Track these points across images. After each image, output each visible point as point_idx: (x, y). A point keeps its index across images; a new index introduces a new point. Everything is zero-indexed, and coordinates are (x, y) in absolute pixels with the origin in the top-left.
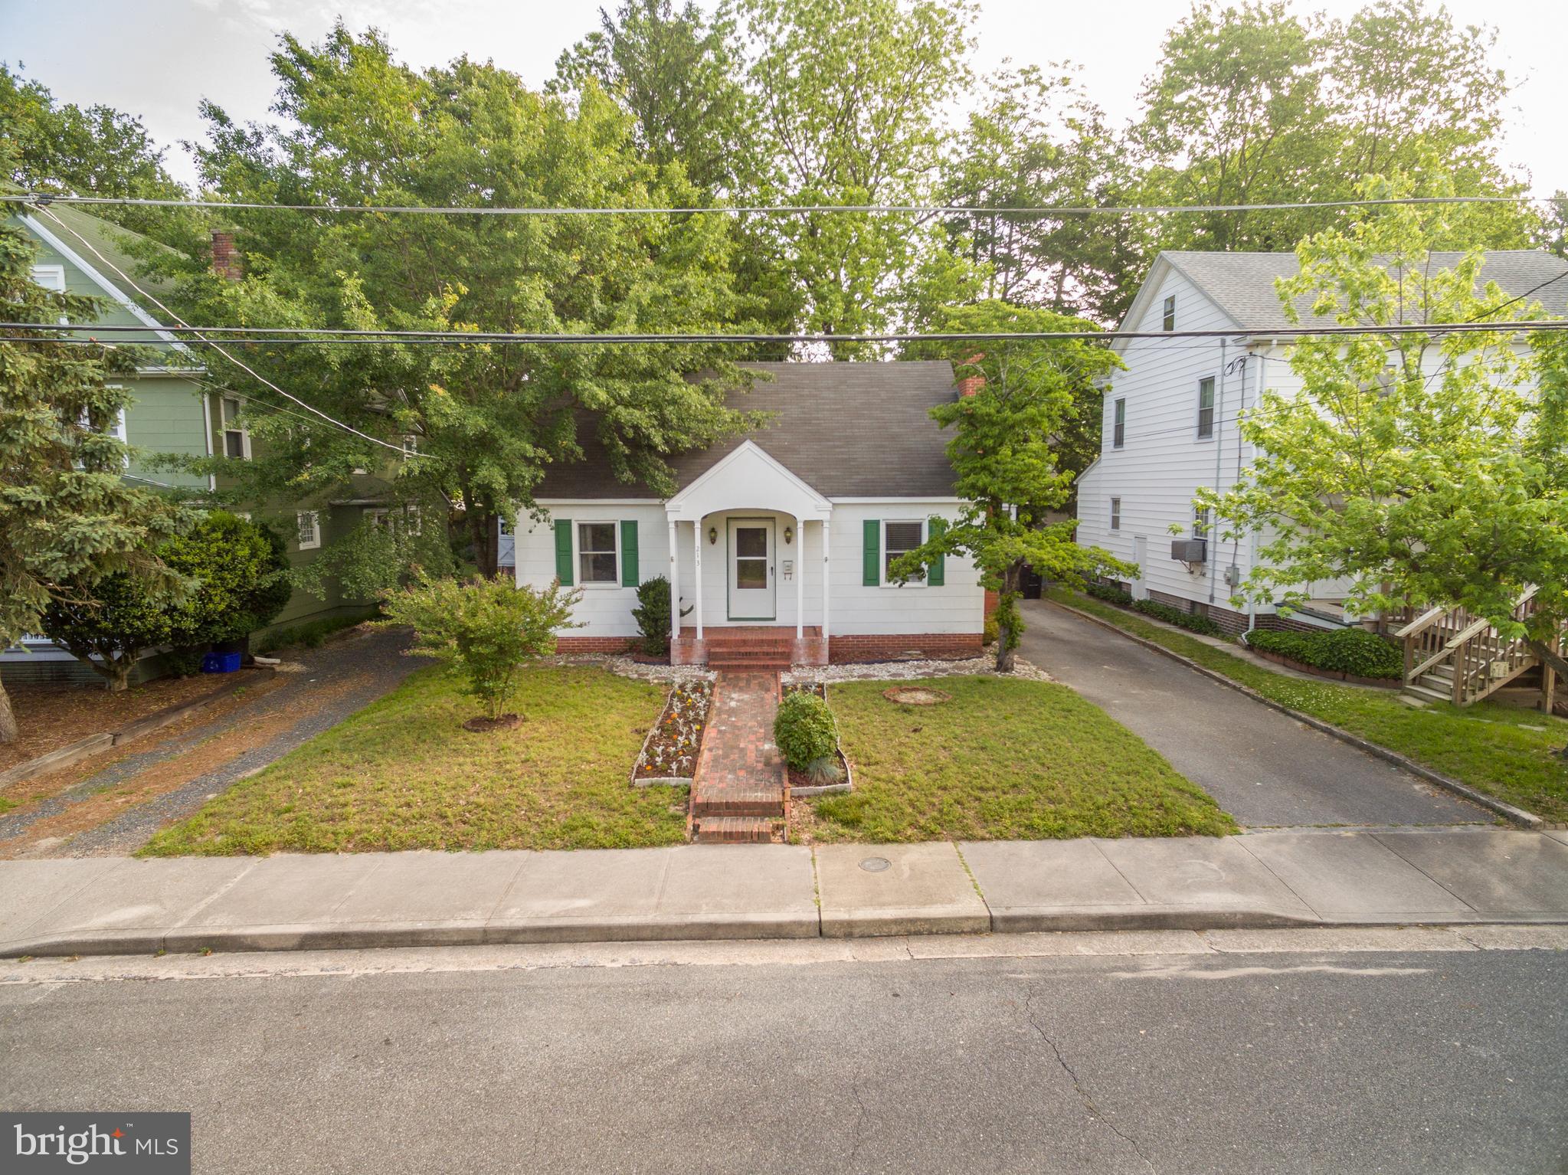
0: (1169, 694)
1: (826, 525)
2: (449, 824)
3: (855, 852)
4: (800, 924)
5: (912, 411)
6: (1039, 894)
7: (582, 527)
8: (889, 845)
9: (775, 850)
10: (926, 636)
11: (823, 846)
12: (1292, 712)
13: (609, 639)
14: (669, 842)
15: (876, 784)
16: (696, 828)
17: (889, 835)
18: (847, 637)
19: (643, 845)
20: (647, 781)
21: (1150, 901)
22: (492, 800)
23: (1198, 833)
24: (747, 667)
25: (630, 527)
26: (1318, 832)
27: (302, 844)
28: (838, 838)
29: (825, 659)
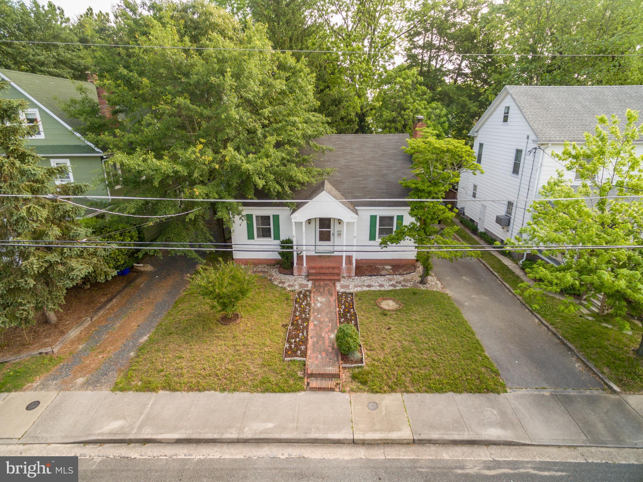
0: (487, 298)
1: (355, 224)
2: (219, 379)
3: (365, 396)
5: (392, 161)
6: (432, 427)
7: (257, 217)
8: (378, 394)
9: (337, 395)
10: (393, 260)
11: (354, 394)
12: (535, 313)
13: (269, 259)
14: (299, 390)
15: (374, 362)
16: (308, 384)
17: (378, 390)
18: (362, 260)
19: (289, 392)
20: (289, 359)
21: (471, 433)
22: (234, 367)
23: (491, 392)
24: (324, 280)
25: (276, 218)
26: (536, 392)
27: (170, 387)
28: (359, 390)
29: (353, 274)
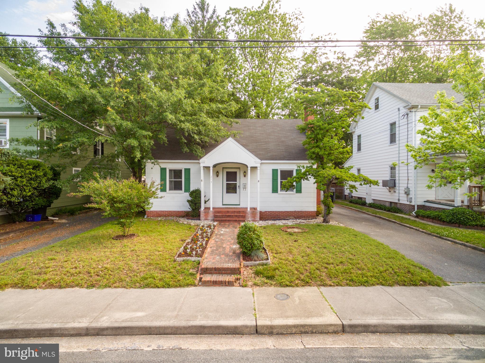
1: (258, 168)
3: (272, 290)
4: (246, 327)
6: (364, 313)
7: (170, 171)
8: (288, 288)
9: (236, 290)
10: (295, 212)
11: (258, 288)
12: (445, 238)
13: (179, 212)
14: (188, 285)
15: (281, 261)
16: (201, 279)
17: (288, 283)
18: (266, 212)
19: (176, 287)
20: (182, 259)
21: (421, 318)
23: (429, 284)
24: (229, 221)
25: (188, 171)
28: (264, 284)
29: (258, 219)
